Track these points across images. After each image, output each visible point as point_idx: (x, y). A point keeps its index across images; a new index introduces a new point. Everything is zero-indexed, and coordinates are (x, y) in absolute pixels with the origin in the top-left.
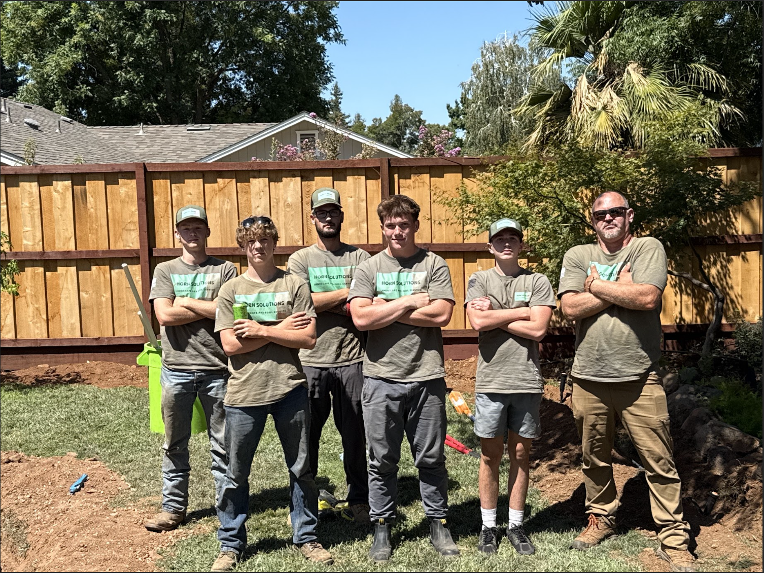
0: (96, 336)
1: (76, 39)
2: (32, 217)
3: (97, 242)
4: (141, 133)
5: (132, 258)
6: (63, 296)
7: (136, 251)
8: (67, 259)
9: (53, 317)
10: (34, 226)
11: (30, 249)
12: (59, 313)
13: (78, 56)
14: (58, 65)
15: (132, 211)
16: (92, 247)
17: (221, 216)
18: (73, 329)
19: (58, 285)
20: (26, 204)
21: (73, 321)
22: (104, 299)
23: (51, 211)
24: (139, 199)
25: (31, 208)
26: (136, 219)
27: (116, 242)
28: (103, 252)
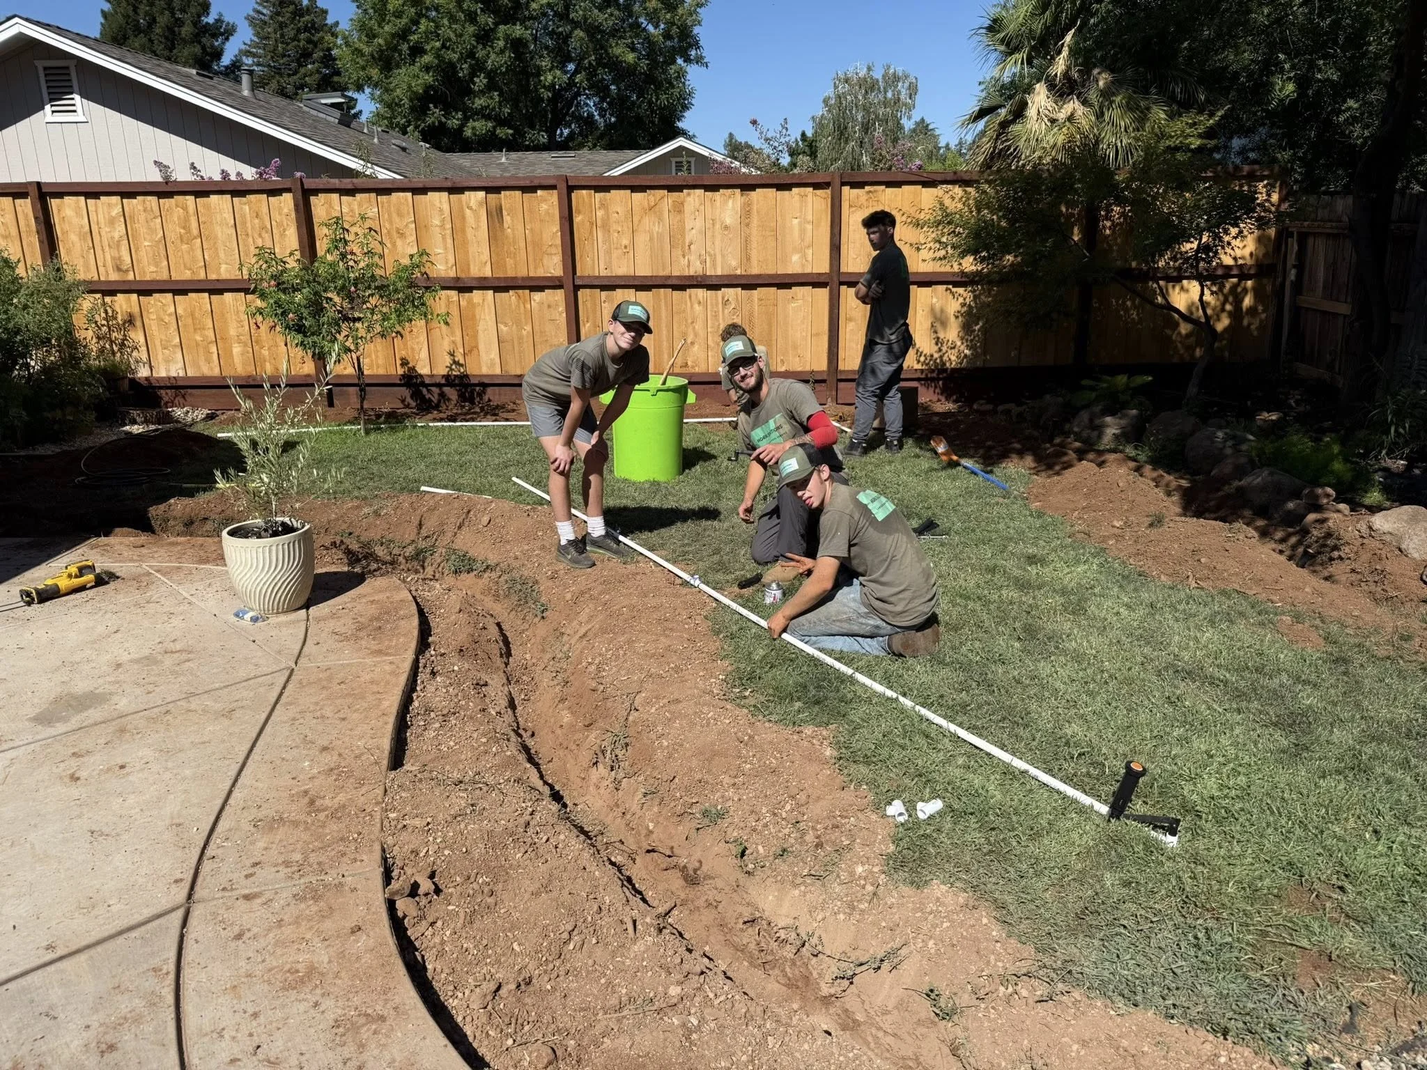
0: (519, 373)
1: (427, 59)
2: (444, 237)
3: (515, 268)
4: (503, 160)
5: (555, 284)
6: (481, 328)
7: (559, 279)
8: (483, 285)
9: (470, 351)
10: (446, 249)
11: (443, 274)
12: (477, 347)
13: (429, 78)
14: (410, 87)
15: (552, 232)
16: (511, 273)
17: (651, 239)
18: (493, 365)
19: (474, 316)
20: (437, 222)
21: (492, 356)
22: (524, 333)
23: (463, 231)
24: (561, 218)
25: (442, 226)
26: (558, 241)
27: (535, 268)
28: (523, 279)
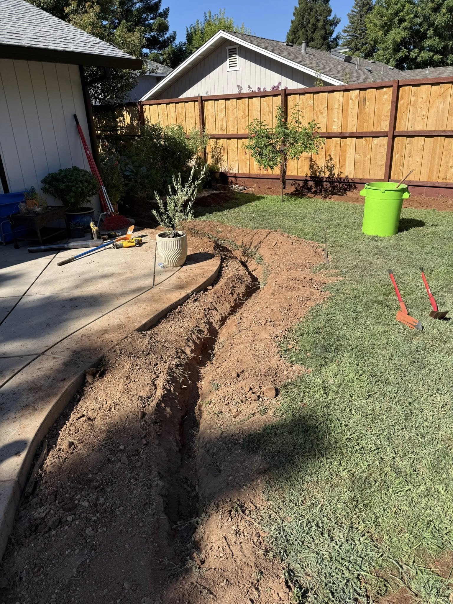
0: (361, 178)
2: (338, 114)
3: (368, 128)
4: (427, 72)
5: (384, 135)
6: (348, 156)
7: (387, 132)
8: (352, 135)
9: (342, 167)
10: (338, 119)
11: (335, 131)
12: (345, 165)
15: (387, 108)
16: (365, 130)
17: (438, 111)
18: (350, 173)
19: (346, 150)
20: (336, 106)
21: (351, 169)
22: (366, 158)
23: (347, 110)
24: (392, 102)
25: (338, 109)
26: (389, 114)
27: (377, 127)
28: (370, 132)
